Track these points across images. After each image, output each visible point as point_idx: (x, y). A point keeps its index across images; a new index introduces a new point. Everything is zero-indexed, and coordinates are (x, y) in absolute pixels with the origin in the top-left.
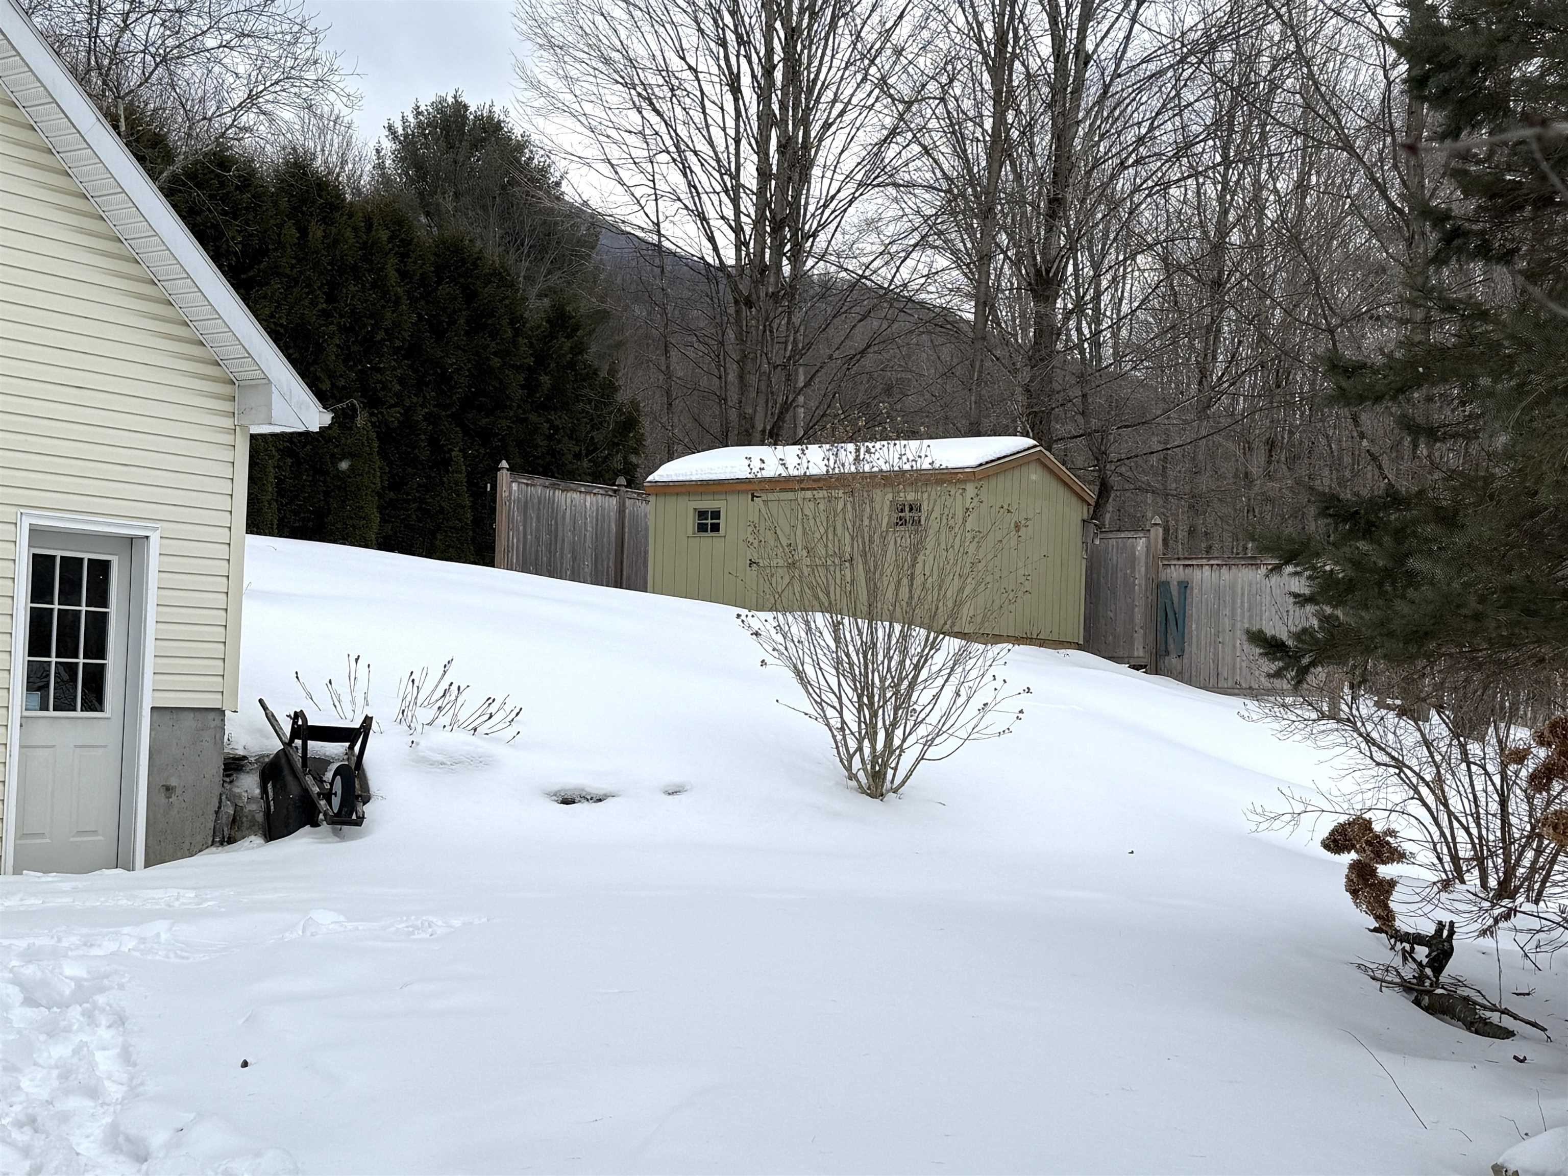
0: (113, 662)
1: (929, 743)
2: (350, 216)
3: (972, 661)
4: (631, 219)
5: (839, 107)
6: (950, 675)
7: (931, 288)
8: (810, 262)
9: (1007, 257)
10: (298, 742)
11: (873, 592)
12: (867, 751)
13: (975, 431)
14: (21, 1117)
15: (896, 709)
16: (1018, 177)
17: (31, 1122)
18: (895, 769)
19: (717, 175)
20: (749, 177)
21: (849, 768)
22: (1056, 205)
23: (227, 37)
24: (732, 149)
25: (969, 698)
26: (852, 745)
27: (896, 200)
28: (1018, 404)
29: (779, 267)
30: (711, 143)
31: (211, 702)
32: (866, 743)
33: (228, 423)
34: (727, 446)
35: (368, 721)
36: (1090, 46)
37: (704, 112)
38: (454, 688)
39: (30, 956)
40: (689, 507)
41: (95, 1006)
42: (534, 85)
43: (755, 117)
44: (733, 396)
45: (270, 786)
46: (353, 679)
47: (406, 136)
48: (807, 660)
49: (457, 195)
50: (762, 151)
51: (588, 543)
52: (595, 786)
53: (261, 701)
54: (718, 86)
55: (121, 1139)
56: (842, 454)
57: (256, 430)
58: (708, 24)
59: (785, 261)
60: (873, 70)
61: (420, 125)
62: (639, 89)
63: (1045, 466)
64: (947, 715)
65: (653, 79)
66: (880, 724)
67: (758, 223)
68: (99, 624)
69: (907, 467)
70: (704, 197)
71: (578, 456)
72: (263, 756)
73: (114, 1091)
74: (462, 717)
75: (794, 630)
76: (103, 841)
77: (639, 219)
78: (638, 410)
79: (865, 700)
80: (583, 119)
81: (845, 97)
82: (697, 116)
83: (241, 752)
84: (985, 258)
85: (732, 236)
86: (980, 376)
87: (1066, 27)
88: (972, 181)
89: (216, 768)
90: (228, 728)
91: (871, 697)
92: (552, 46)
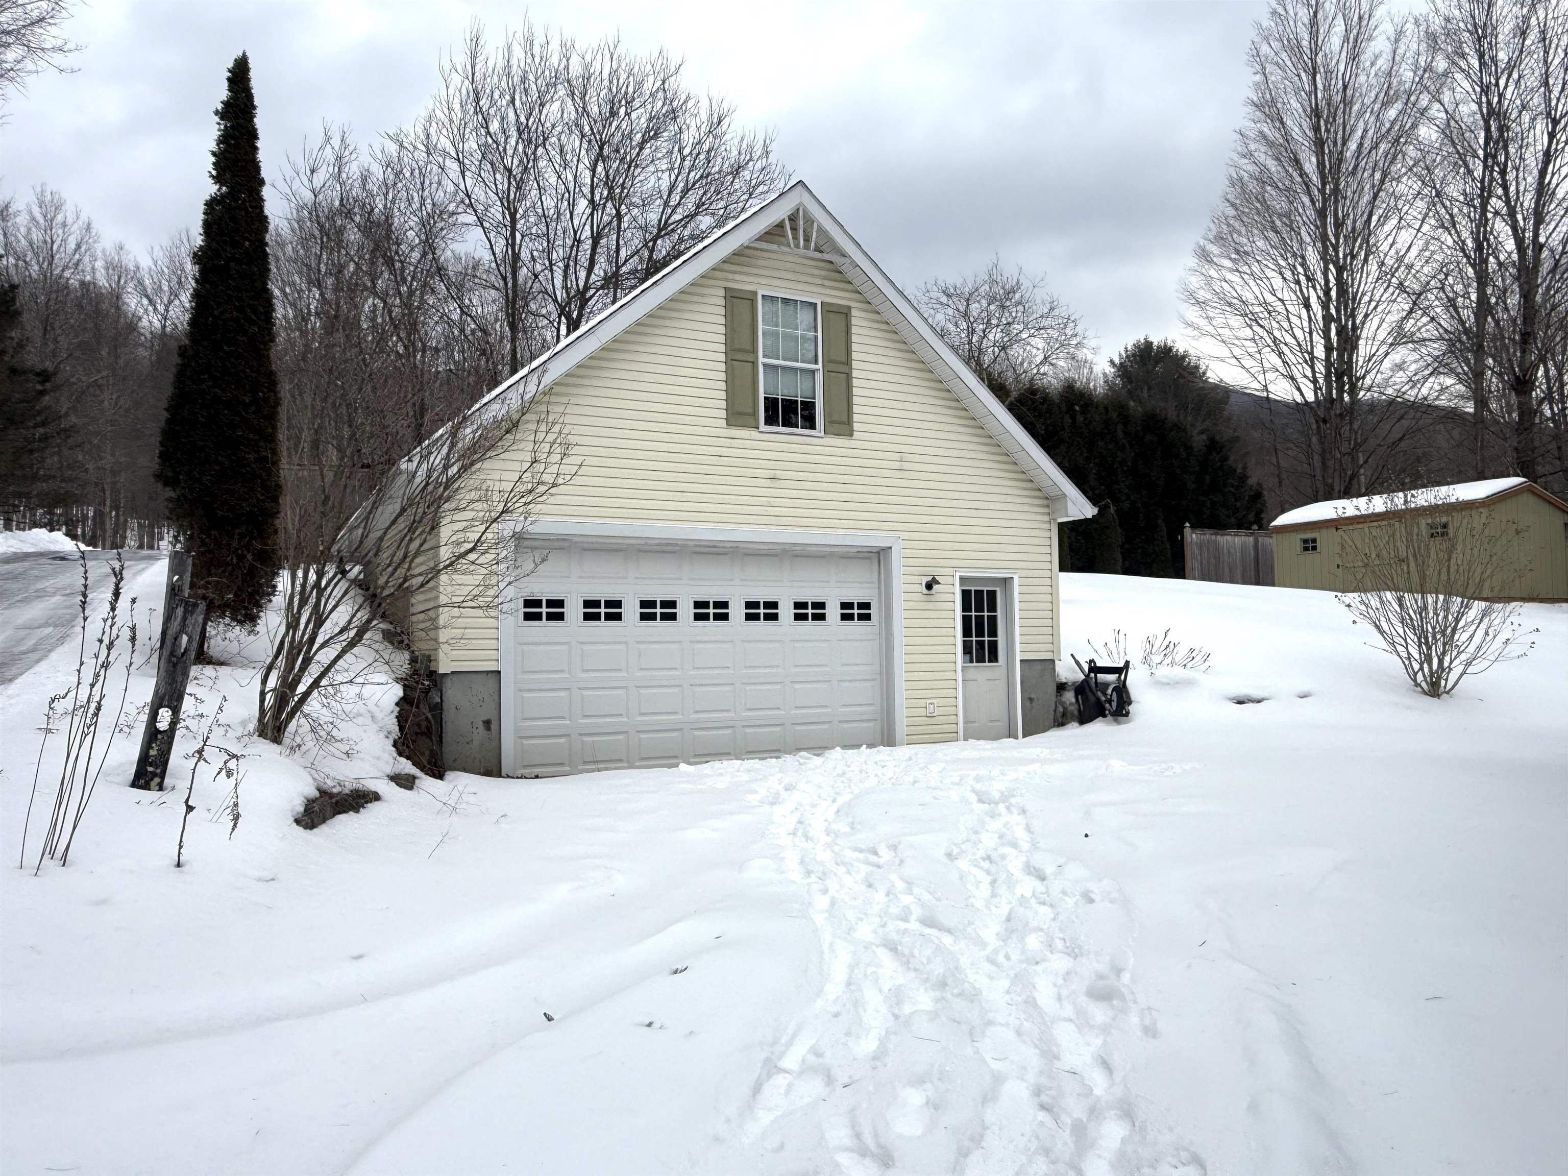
0: (1001, 639)
1: (1469, 664)
2: (1097, 408)
3: (1496, 614)
4: (1251, 385)
5: (1373, 304)
6: (1480, 623)
7: (1443, 397)
8: (1362, 393)
9: (1493, 372)
10: (1092, 675)
11: (1423, 578)
12: (1426, 670)
13: (1481, 476)
14: (984, 856)
15: (1444, 644)
16: (1497, 322)
17: (988, 858)
18: (1446, 680)
19: (1300, 354)
20: (1320, 352)
21: (1415, 680)
22: (1527, 337)
23: (1032, 331)
24: (1308, 339)
25: (1495, 637)
26: (1416, 666)
27: (1414, 350)
28: (1510, 457)
29: (1342, 398)
30: (1295, 337)
31: (1048, 656)
32: (1425, 666)
33: (1047, 518)
34: (1317, 501)
35: (1127, 663)
36: (1542, 239)
37: (1290, 322)
38: (1172, 645)
39: (978, 779)
40: (1297, 538)
41: (1011, 804)
42: (1189, 325)
43: (1321, 319)
44: (1318, 472)
45: (1080, 697)
46: (1117, 641)
47: (1121, 364)
48: (1382, 619)
49: (1149, 388)
50: (1327, 336)
51: (1238, 561)
52: (1256, 694)
53: (1072, 655)
54: (1297, 306)
55: (1032, 870)
56: (1396, 499)
57: (1061, 520)
58: (1288, 274)
59: (1345, 395)
60: (1394, 280)
61: (1127, 357)
62: (1250, 316)
63: (1534, 493)
64: (1479, 648)
65: (1257, 309)
66: (1434, 654)
67: (1327, 377)
68: (993, 621)
69: (1440, 502)
70: (1293, 367)
71: (1228, 517)
72: (1075, 683)
73: (1026, 846)
74: (1177, 659)
75: (1372, 602)
76: (1003, 725)
77: (1256, 385)
78: (1261, 488)
79: (1423, 640)
80: (1218, 337)
81: (1377, 298)
82: (1286, 325)
83: (1064, 681)
84: (1478, 375)
85: (1312, 386)
86: (1482, 444)
87: (1524, 231)
88: (1467, 331)
89: (1054, 688)
90: (1057, 669)
91: (1426, 638)
92: (1198, 303)
